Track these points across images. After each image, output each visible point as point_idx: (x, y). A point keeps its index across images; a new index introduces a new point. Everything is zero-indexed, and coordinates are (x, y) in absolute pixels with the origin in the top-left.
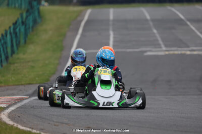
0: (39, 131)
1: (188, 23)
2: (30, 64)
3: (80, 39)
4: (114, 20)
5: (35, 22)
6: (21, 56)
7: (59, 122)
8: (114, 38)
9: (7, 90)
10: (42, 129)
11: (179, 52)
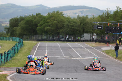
1: (73, 48)
2: (19, 60)
3: (36, 52)
4: (47, 46)
5: (21, 46)
6: (16, 57)
8: (48, 52)
9: (11, 69)
11: (69, 58)
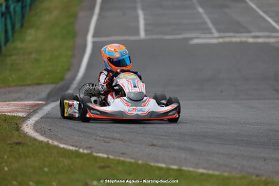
0: (87, 149)
2: (33, 56)
7: (108, 138)
8: (145, 19)
9: (10, 92)
10: (90, 148)
11: (238, 40)
